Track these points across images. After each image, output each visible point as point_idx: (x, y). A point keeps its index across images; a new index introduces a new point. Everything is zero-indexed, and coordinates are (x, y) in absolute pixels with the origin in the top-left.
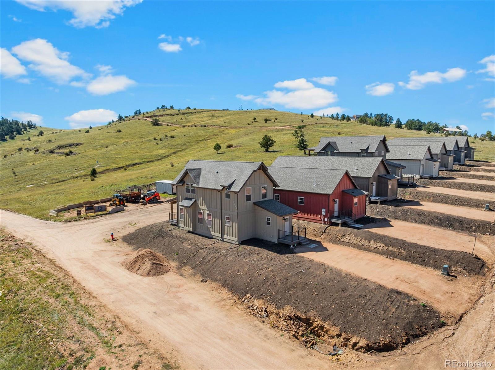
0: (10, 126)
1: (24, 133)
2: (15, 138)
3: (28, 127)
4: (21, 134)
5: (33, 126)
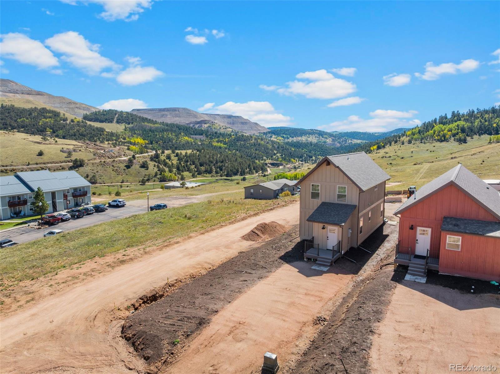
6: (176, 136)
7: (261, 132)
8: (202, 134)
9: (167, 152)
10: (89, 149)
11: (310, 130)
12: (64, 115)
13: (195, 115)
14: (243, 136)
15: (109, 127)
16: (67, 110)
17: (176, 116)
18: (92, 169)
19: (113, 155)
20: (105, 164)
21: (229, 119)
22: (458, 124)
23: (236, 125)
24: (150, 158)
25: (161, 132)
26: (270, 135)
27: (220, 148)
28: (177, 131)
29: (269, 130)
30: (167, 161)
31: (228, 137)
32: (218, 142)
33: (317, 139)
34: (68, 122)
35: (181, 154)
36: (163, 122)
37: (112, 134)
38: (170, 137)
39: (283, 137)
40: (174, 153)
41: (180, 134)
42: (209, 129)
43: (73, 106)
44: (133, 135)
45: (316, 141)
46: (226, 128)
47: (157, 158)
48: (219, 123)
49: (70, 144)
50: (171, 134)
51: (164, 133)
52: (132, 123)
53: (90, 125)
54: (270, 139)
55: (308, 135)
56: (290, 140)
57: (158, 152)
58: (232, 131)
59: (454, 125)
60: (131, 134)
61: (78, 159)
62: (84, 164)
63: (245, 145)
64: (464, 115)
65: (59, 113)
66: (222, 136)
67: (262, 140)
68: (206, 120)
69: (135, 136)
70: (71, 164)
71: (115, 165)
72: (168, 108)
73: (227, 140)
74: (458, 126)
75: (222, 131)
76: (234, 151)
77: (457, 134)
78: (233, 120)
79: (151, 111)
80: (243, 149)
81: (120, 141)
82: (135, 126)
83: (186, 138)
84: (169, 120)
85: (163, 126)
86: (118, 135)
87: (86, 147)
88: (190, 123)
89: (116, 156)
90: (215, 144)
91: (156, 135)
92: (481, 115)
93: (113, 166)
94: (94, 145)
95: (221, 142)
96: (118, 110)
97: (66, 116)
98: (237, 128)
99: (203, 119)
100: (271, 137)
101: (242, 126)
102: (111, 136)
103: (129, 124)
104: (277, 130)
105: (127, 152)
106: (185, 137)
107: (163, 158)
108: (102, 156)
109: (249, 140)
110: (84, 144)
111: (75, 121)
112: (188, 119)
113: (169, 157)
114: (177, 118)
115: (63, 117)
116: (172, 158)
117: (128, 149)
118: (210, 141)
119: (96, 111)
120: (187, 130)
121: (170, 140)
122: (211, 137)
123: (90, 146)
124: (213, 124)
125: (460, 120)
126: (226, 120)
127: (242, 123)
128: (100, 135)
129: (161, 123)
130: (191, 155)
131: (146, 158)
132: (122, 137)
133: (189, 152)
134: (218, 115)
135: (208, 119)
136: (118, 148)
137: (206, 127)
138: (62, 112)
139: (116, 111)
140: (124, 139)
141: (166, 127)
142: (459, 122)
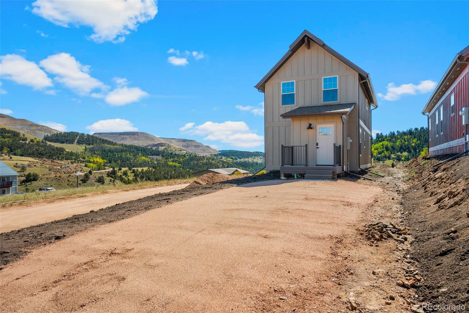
6: (134, 156)
7: (212, 154)
8: (158, 155)
9: (124, 169)
10: (45, 165)
11: (256, 152)
12: (24, 135)
13: (152, 138)
14: (196, 157)
15: (68, 148)
16: (28, 132)
17: (135, 139)
18: (46, 183)
19: (70, 170)
20: (60, 179)
21: (184, 142)
22: (382, 144)
23: (190, 148)
24: (107, 174)
25: (120, 153)
26: (220, 157)
27: (175, 166)
28: (135, 152)
29: (220, 153)
30: (124, 177)
31: (183, 157)
32: (173, 161)
33: (262, 160)
34: (27, 142)
35: (137, 170)
36: (122, 144)
37: (72, 154)
38: (128, 157)
39: (232, 158)
40: (130, 170)
41: (138, 154)
42: (165, 150)
43: (34, 128)
44: (93, 155)
45: (261, 162)
46: (181, 150)
47: (114, 175)
48: (175, 146)
49: (26, 160)
50: (130, 154)
51: (122, 153)
52: (93, 144)
53: (50, 145)
54: (220, 159)
55: (253, 157)
56: (239, 160)
57: (115, 169)
58: (187, 153)
59: (379, 145)
60: (90, 154)
61: (32, 173)
62: (38, 179)
63: (198, 164)
64: (387, 136)
65: (19, 133)
66: (177, 156)
67: (213, 160)
68: (162, 143)
69: (94, 156)
70: (24, 178)
71: (70, 180)
72: (127, 132)
73: (181, 160)
74: (383, 145)
75: (177, 152)
76: (188, 169)
77: (383, 152)
78: (187, 144)
79: (112, 134)
80: (196, 168)
81: (80, 160)
82: (95, 146)
83: (144, 158)
84: (128, 142)
85: (122, 147)
86: (78, 155)
87: (42, 163)
88: (149, 146)
89: (72, 171)
90: (170, 163)
91: (115, 155)
92: (401, 136)
93: (68, 180)
94: (51, 162)
95: (176, 161)
96: (79, 133)
97: (26, 136)
98: (191, 150)
99: (160, 142)
100: (221, 158)
101: (195, 148)
102: (70, 156)
103: (89, 144)
104: (227, 152)
105: (84, 168)
106: (142, 157)
107: (119, 174)
108: (58, 171)
109: (202, 159)
110: (40, 161)
111: (35, 141)
112: (146, 142)
113: (125, 173)
114: (136, 141)
115: (23, 137)
116: (129, 174)
117: (86, 166)
118: (165, 160)
119: (57, 133)
120: (145, 151)
121: (128, 160)
122: (167, 157)
123: (47, 163)
124: (169, 147)
125: (384, 140)
126: (181, 143)
127: (196, 146)
128: (60, 154)
129: (120, 144)
130: (147, 172)
131: (103, 174)
132: (81, 157)
133: (145, 169)
134: (174, 139)
135: (164, 142)
136: (75, 164)
137: (162, 149)
138: (22, 132)
139: (77, 133)
140: (84, 158)
141: (125, 148)
142: (383, 142)
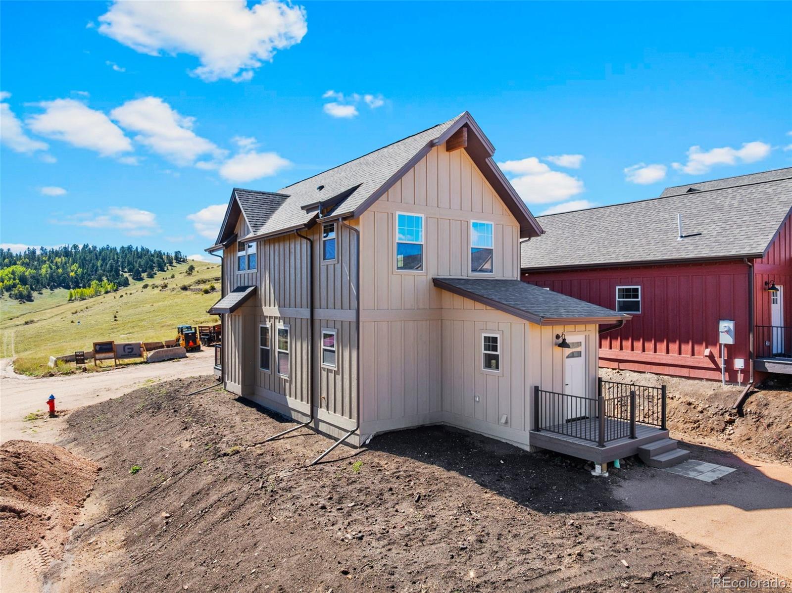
0: (150, 259)
1: (168, 270)
2: (155, 276)
3: (174, 261)
4: (165, 271)
5: (182, 260)
22: (13, 271)
59: (6, 272)
64: (20, 256)
74: (13, 273)
77: (14, 286)
92: (49, 258)
125: (15, 264)
142: (14, 267)
